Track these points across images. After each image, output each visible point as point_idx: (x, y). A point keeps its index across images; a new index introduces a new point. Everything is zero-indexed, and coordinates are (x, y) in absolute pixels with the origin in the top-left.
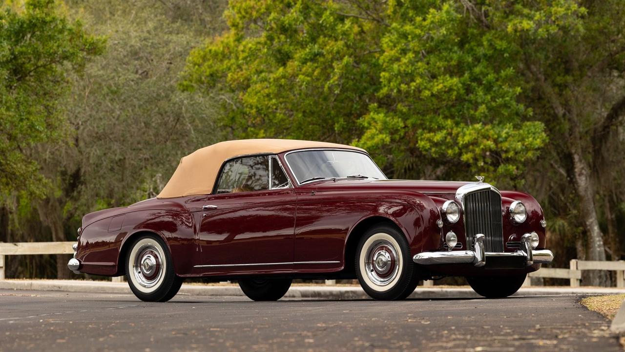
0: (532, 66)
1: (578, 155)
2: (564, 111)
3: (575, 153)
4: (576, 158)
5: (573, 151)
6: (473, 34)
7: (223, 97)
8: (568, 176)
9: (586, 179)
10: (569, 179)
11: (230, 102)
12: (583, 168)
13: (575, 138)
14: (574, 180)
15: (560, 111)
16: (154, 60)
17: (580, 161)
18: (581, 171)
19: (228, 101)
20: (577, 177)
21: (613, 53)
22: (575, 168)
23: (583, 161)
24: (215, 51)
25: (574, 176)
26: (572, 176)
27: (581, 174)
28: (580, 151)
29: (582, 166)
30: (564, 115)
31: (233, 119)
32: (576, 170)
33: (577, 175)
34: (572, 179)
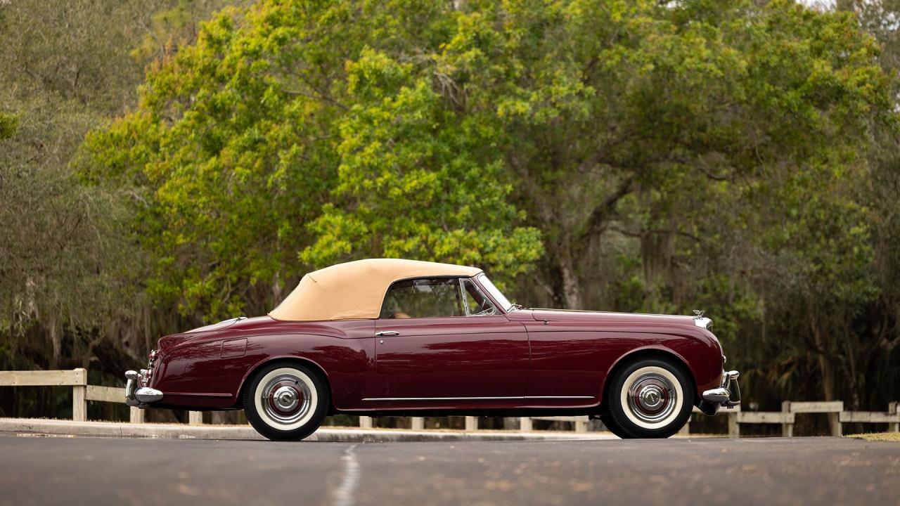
0: (514, 159)
1: (568, 268)
2: (552, 214)
3: (565, 266)
4: (566, 272)
5: (562, 264)
6: (450, 118)
7: (131, 193)
8: (556, 294)
9: (578, 299)
10: (556, 298)
11: (141, 198)
12: (574, 286)
13: (565, 247)
14: (563, 300)
15: (547, 215)
16: (45, 145)
17: (571, 276)
18: (572, 290)
19: (137, 197)
20: (567, 296)
21: (611, 143)
22: (564, 285)
23: (574, 277)
24: (118, 135)
25: (564, 295)
26: (560, 295)
27: (571, 293)
28: (570, 264)
29: (573, 282)
30: (552, 221)
31: (142, 219)
32: (566, 288)
33: (566, 293)
34: (560, 299)
